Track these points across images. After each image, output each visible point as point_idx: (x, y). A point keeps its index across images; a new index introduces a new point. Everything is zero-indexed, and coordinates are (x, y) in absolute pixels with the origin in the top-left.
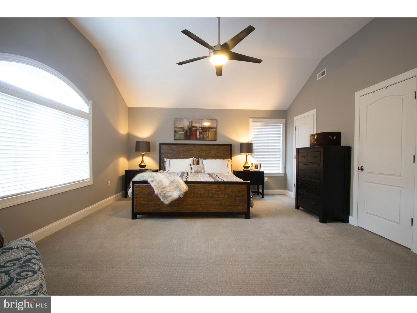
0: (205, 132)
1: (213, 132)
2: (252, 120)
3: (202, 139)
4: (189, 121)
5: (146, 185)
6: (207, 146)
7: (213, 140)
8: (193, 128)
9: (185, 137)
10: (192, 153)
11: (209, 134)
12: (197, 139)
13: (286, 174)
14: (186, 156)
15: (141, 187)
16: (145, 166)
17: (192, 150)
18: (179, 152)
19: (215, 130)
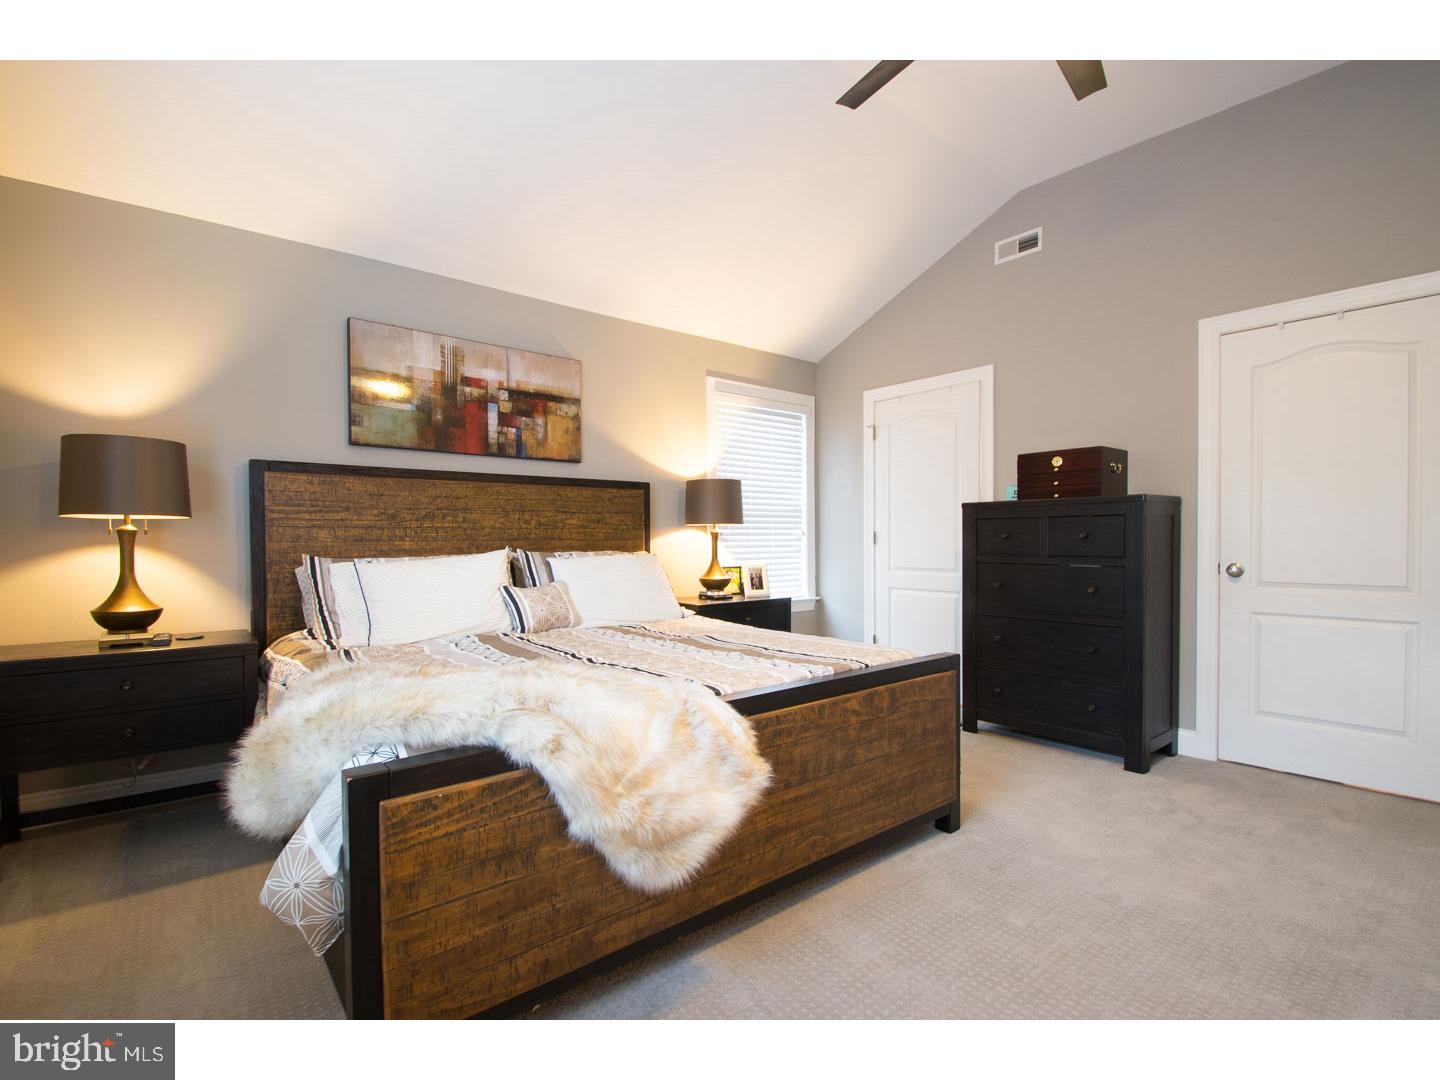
0: (528, 414)
1: (563, 417)
2: (717, 383)
3: (512, 451)
4: (443, 347)
5: (483, 789)
6: (543, 487)
7: (566, 458)
8: (468, 389)
9: (421, 433)
10: (465, 525)
11: (549, 428)
12: (486, 450)
13: (819, 603)
14: (435, 540)
15: (439, 818)
16: (154, 615)
17: (465, 509)
18: (393, 517)
19: (572, 410)
